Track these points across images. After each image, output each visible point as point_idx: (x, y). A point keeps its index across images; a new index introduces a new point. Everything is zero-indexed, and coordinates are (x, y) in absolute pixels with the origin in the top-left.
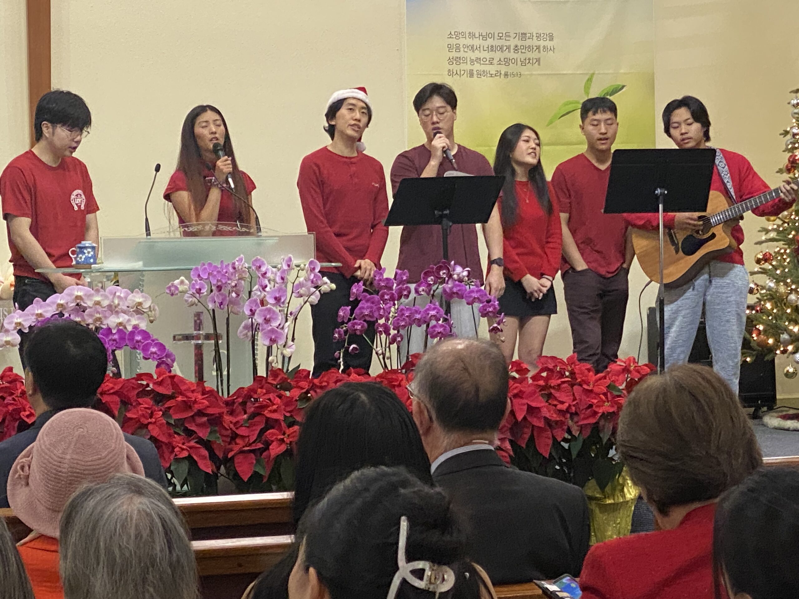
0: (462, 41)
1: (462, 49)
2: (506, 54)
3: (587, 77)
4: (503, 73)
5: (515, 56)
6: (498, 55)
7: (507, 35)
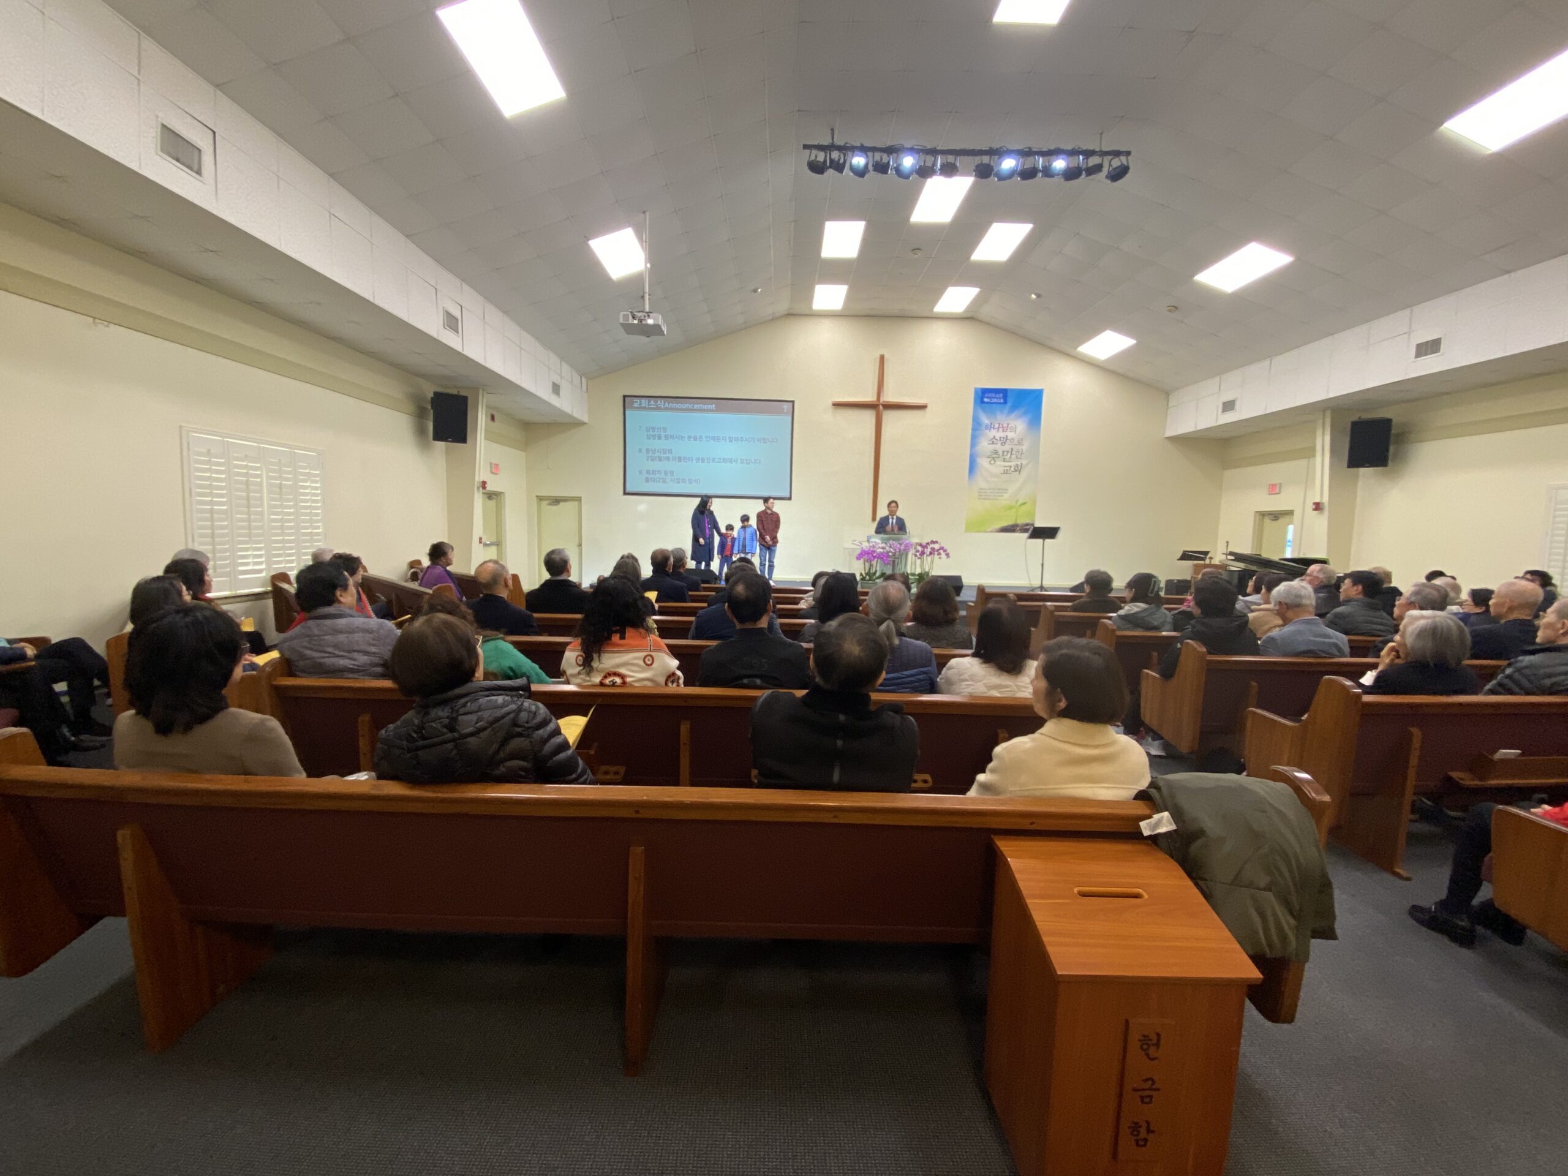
1: (981, 492)
2: (994, 494)
4: (993, 498)
6: (991, 494)
7: (995, 489)
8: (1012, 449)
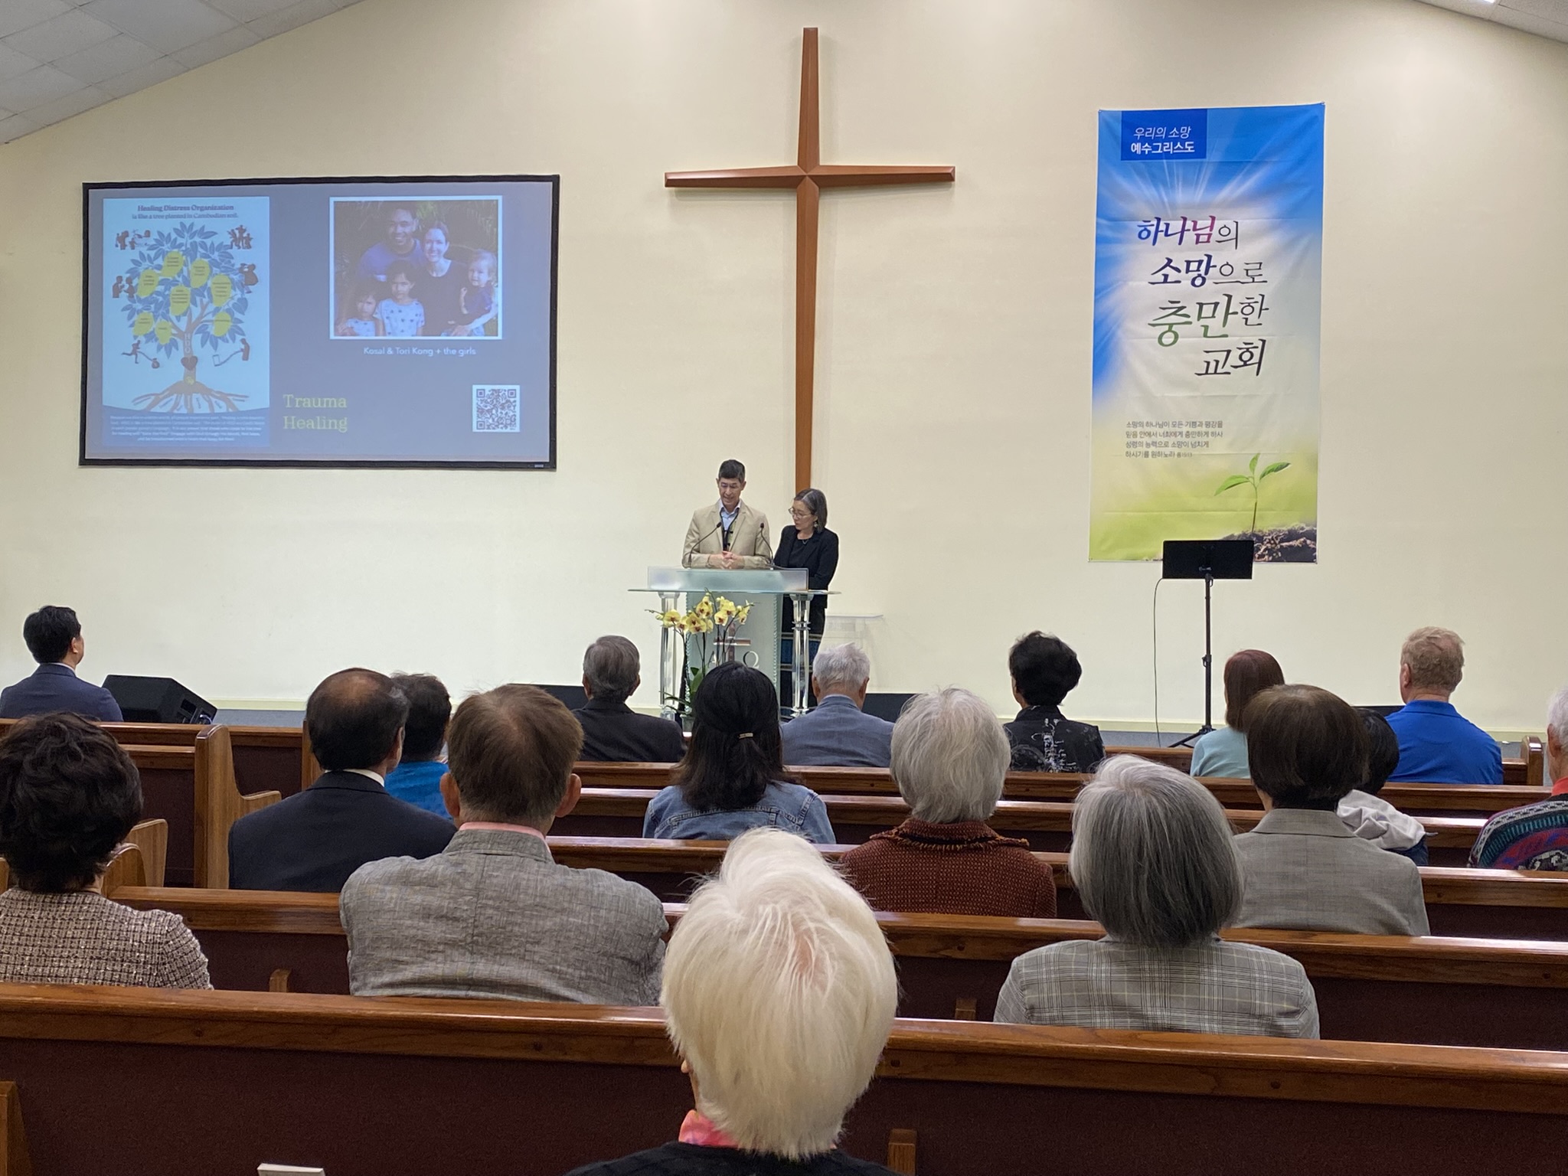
0: (1139, 429)
1: (1139, 436)
2: (1179, 438)
3: (1252, 457)
4: (1176, 453)
5: (1187, 440)
6: (1172, 440)
7: (1180, 424)
8: (1230, 297)
